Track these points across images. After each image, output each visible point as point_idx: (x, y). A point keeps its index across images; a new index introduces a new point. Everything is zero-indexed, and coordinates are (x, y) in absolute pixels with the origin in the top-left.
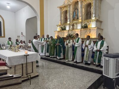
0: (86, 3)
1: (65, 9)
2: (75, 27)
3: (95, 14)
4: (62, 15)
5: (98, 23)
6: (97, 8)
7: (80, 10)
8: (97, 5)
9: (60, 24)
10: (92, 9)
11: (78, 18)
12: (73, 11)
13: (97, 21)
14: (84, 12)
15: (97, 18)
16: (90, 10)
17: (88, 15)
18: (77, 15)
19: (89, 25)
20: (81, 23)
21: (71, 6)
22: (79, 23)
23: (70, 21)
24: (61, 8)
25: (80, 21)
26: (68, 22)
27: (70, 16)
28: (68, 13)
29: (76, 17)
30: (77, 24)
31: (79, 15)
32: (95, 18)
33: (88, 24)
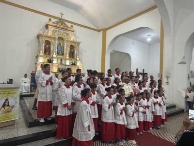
0: (71, 44)
2: (63, 62)
22: (67, 59)
26: (55, 56)
31: (65, 52)
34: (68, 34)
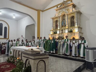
0: (70, 16)
1: (56, 19)
2: (64, 32)
3: (77, 23)
4: (54, 23)
5: (80, 29)
6: (78, 19)
7: (66, 20)
8: (78, 17)
9: (52, 29)
10: (75, 20)
11: (65, 26)
12: (62, 21)
13: (79, 28)
14: (69, 21)
15: (79, 26)
16: (74, 21)
17: (72, 24)
18: (65, 24)
19: (74, 30)
20: (68, 29)
21: (60, 17)
22: (66, 29)
23: (60, 27)
24: (53, 19)
25: (67, 27)
26: (59, 28)
27: (60, 24)
28: (58, 22)
29: (64, 25)
30: (65, 29)
31: (66, 24)
32: (78, 26)
33: (72, 29)
34: (68, 10)
